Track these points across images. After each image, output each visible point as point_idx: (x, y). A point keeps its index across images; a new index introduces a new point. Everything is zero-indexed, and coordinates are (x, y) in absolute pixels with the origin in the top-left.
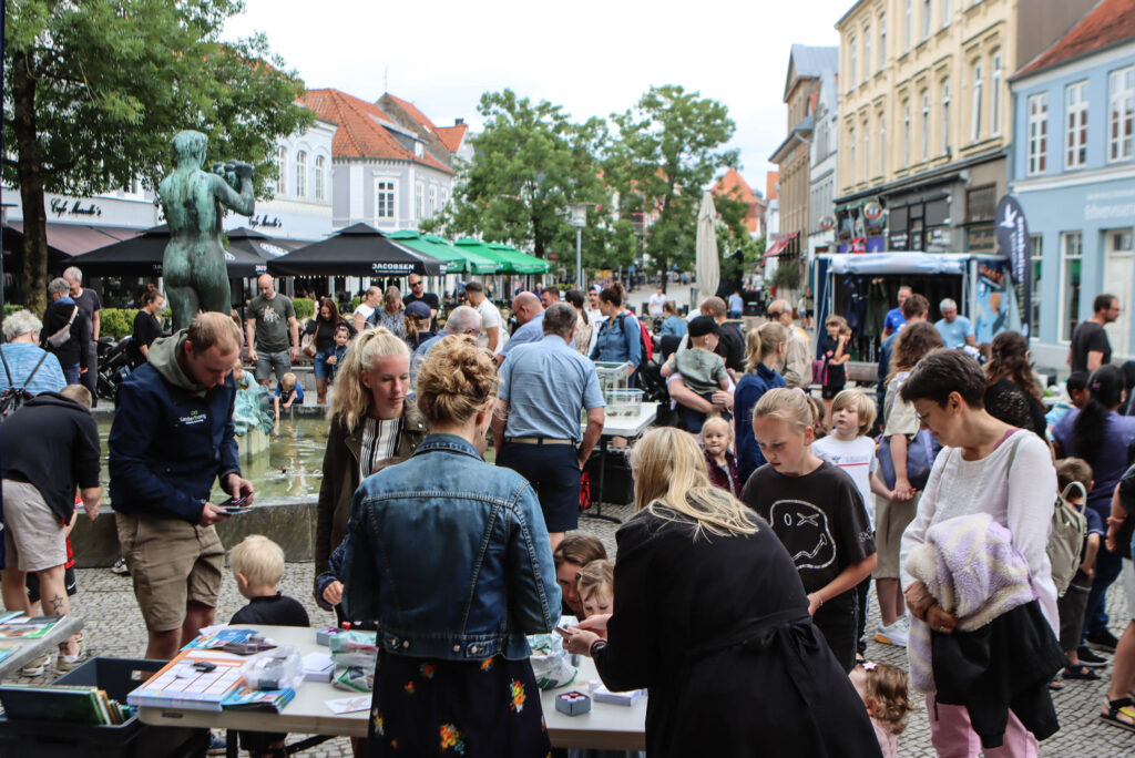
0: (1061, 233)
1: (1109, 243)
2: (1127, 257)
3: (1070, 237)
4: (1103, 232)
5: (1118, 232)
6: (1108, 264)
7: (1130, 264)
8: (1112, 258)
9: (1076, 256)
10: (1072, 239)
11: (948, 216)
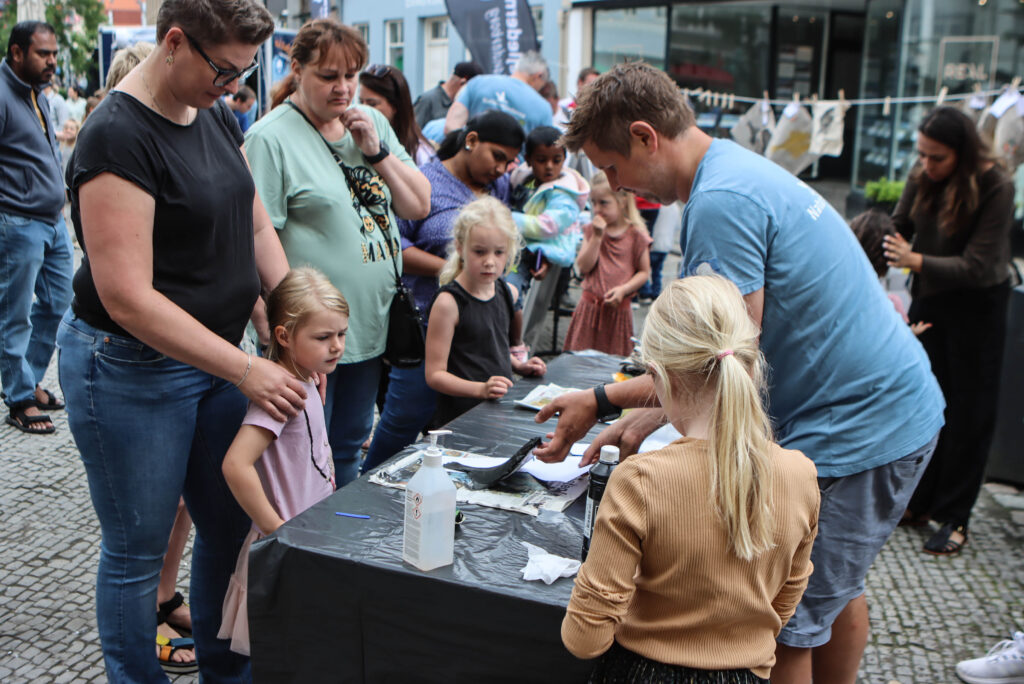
0: (385, 22)
1: (428, 31)
2: (444, 45)
3: (394, 26)
4: (422, 20)
5: (436, 20)
6: (427, 50)
7: (446, 50)
8: (431, 46)
9: (399, 45)
10: (395, 26)
11: (285, 7)
